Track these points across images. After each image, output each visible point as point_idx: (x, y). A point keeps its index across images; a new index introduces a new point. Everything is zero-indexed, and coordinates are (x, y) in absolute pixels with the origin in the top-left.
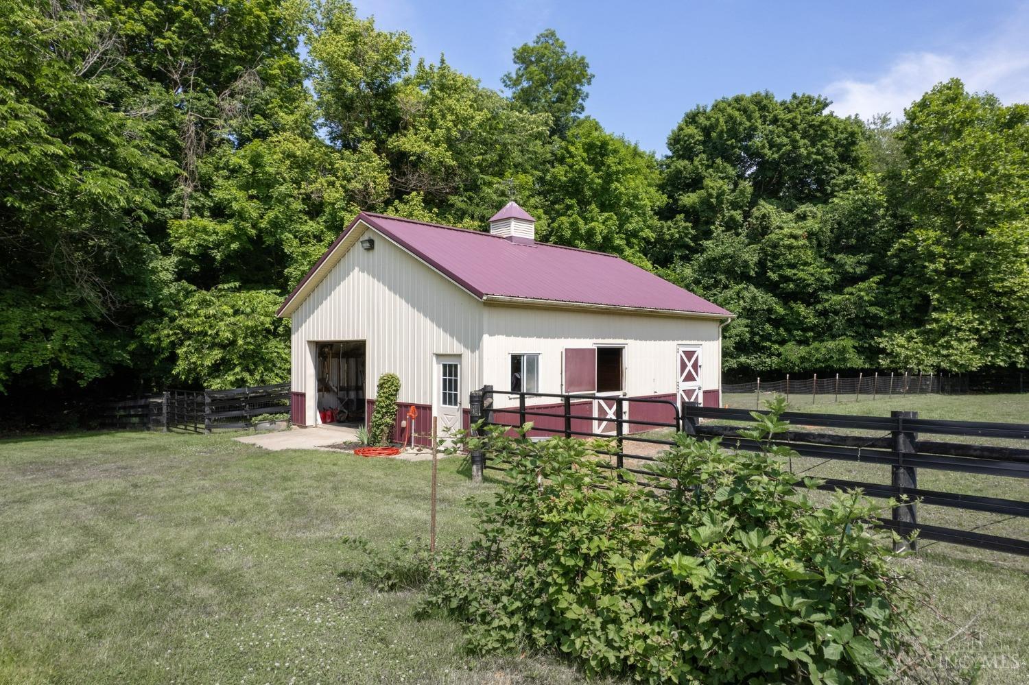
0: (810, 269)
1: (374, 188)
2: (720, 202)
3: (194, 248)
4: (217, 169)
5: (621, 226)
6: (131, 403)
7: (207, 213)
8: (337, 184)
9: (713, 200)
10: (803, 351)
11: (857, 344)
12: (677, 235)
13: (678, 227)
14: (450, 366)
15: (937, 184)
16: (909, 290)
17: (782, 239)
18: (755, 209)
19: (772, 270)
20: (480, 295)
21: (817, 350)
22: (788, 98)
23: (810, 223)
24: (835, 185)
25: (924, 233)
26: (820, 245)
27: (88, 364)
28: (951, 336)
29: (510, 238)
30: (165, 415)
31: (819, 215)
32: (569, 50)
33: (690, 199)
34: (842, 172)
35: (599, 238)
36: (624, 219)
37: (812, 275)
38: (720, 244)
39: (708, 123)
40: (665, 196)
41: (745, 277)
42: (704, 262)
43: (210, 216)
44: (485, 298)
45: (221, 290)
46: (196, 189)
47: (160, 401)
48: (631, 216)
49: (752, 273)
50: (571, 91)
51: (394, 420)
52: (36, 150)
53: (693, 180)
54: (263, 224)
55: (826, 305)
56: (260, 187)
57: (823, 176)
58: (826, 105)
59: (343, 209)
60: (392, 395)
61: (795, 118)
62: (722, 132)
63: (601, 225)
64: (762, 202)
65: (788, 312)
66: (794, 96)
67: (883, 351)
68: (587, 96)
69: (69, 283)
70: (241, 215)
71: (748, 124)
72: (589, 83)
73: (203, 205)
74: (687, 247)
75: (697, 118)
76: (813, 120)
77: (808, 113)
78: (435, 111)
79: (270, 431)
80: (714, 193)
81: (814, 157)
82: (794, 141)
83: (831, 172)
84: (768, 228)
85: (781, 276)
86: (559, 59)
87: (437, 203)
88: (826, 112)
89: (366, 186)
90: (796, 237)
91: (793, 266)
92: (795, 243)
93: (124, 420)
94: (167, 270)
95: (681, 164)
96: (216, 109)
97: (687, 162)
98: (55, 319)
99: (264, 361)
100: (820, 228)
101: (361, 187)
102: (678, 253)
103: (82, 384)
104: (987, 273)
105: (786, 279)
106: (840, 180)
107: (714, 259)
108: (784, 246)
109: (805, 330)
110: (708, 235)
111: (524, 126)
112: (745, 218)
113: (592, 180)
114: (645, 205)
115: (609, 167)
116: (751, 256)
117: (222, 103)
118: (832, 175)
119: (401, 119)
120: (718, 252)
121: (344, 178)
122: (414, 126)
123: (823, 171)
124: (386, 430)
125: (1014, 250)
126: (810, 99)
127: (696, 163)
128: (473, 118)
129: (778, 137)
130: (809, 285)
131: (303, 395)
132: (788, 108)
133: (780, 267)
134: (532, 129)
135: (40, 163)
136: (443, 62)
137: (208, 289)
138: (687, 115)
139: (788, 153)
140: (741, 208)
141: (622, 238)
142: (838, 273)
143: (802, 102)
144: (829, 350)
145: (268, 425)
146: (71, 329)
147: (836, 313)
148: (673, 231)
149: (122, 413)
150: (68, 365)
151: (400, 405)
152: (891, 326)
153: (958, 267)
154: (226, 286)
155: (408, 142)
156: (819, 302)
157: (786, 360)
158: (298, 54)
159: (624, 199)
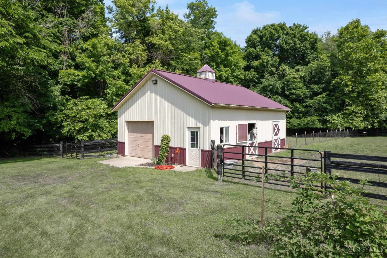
0: (301, 90)
1: (141, 58)
2: (267, 64)
3: (69, 81)
4: (77, 49)
5: (232, 74)
6: (44, 146)
7: (73, 68)
8: (126, 56)
9: (265, 64)
10: (298, 121)
11: (319, 118)
12: (251, 77)
13: (252, 74)
14: (194, 132)
15: (350, 59)
16: (338, 98)
17: (291, 79)
18: (280, 67)
19: (287, 91)
20: (211, 103)
21: (304, 121)
22: (292, 25)
23: (301, 73)
24: (310, 58)
25: (344, 77)
26: (304, 81)
27: (26, 130)
28: (353, 115)
29: (206, 79)
30: (61, 151)
31: (304, 70)
32: (209, 5)
33: (255, 63)
34: (312, 53)
35: (224, 78)
36: (233, 71)
37: (302, 92)
38: (268, 80)
39: (261, 34)
40: (246, 62)
41: (277, 93)
42: (262, 87)
43: (74, 69)
44: (213, 105)
45: (81, 99)
46: (68, 58)
47: (59, 145)
48: (235, 70)
49: (279, 92)
50: (210, 21)
51: (168, 154)
52: (11, 40)
53: (256, 56)
54: (97, 72)
55: (307, 103)
56: (95, 57)
57: (305, 55)
58: (306, 28)
59: (128, 66)
60: (167, 144)
61: (295, 33)
62: (267, 37)
63: (224, 73)
64: (283, 65)
65: (293, 106)
66: (294, 24)
67: (328, 121)
68: (216, 23)
69: (18, 97)
70: (89, 69)
71: (277, 35)
72: (216, 18)
73: (71, 64)
74: (255, 82)
75: (257, 32)
76: (302, 34)
77: (300, 31)
78: (165, 27)
79: (111, 158)
80: (265, 61)
81: (302, 48)
82: (295, 42)
83: (308, 53)
84: (285, 74)
85: (290, 93)
86: (205, 8)
87: (166, 64)
88: (306, 31)
89: (138, 58)
90: (296, 78)
91: (295, 89)
92: (296, 80)
93: (41, 153)
94: (57, 91)
95: (251, 50)
96: (76, 25)
97: (253, 49)
98: (13, 111)
99: (100, 128)
100: (305, 75)
101: (136, 58)
102: (251, 84)
103: (24, 138)
104: (366, 92)
105: (292, 94)
106: (311, 56)
107: (266, 86)
108: (292, 82)
109: (299, 113)
110: (263, 77)
111: (197, 34)
112: (276, 70)
113: (221, 56)
114: (241, 66)
115: (227, 51)
116: (279, 85)
117: (78, 23)
118: (308, 54)
119: (150, 30)
120: (267, 83)
121: (129, 54)
122: (156, 33)
123: (305, 53)
124: (165, 158)
125: (377, 84)
126: (300, 26)
127: (257, 49)
128: (179, 30)
129: (289, 40)
130: (301, 96)
131: (123, 143)
132: (292, 29)
133: (290, 89)
134: (200, 35)
135: (13, 46)
136: (167, 8)
137: (76, 99)
138: (253, 31)
139: (293, 46)
140: (275, 67)
141: (232, 78)
142: (311, 92)
143: (297, 27)
144: (308, 121)
145: (109, 155)
146: (20, 115)
147: (310, 107)
148: (250, 75)
149: (39, 149)
150: (19, 131)
151: (171, 148)
152: (332, 112)
153: (357, 90)
154: (83, 97)
155: (154, 40)
156: (304, 102)
157: (292, 125)
158: (104, 3)
159: (233, 63)
